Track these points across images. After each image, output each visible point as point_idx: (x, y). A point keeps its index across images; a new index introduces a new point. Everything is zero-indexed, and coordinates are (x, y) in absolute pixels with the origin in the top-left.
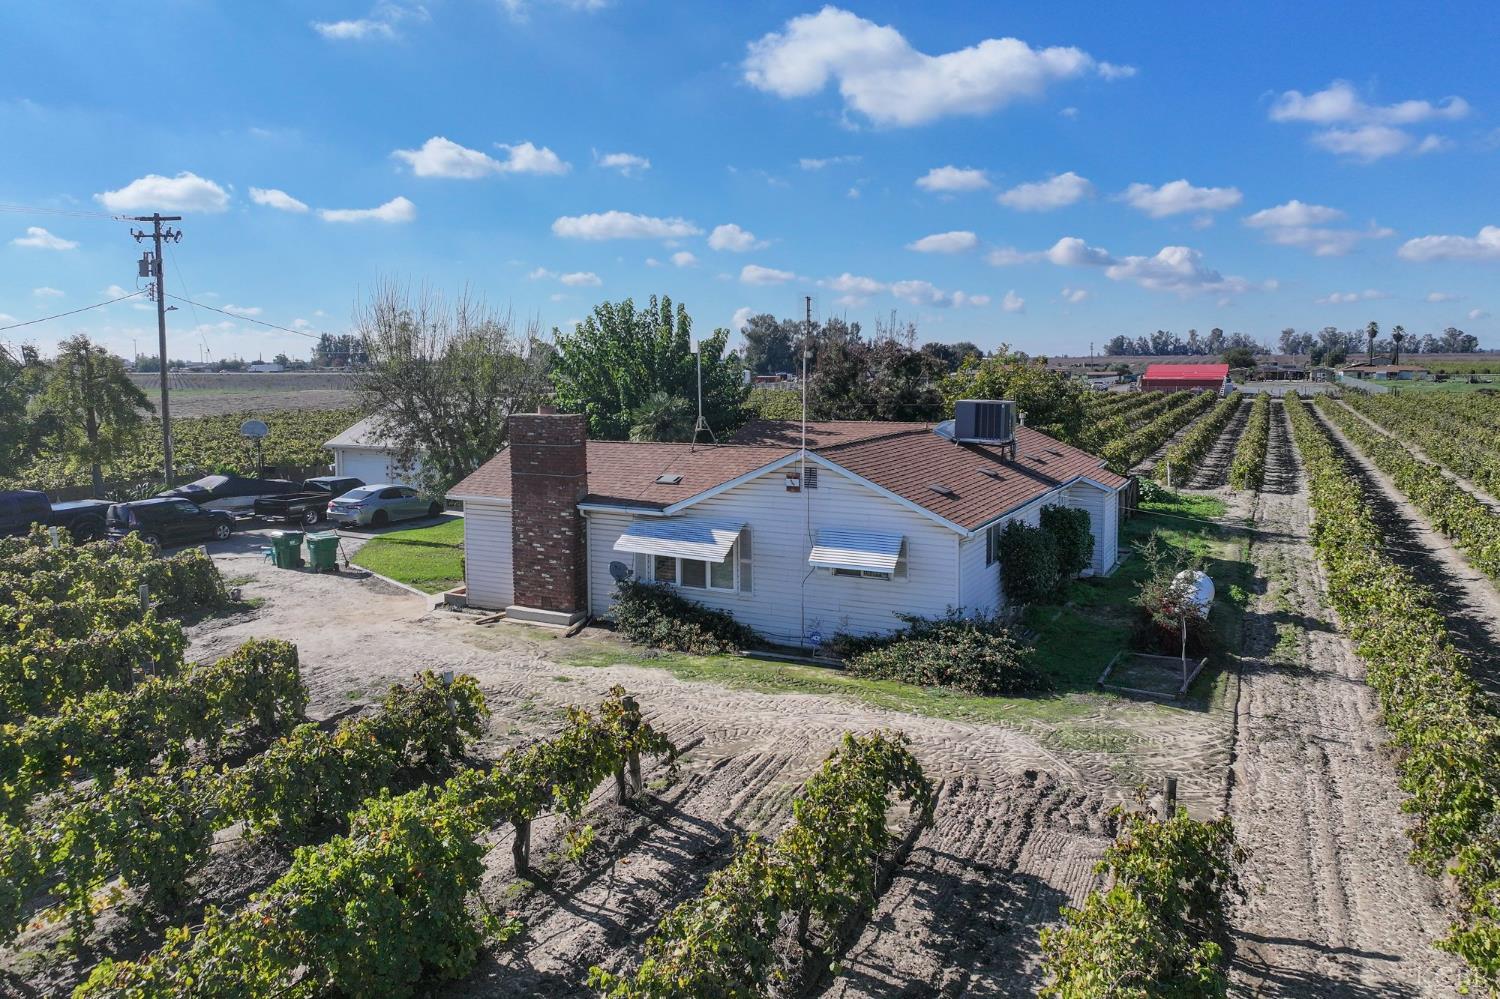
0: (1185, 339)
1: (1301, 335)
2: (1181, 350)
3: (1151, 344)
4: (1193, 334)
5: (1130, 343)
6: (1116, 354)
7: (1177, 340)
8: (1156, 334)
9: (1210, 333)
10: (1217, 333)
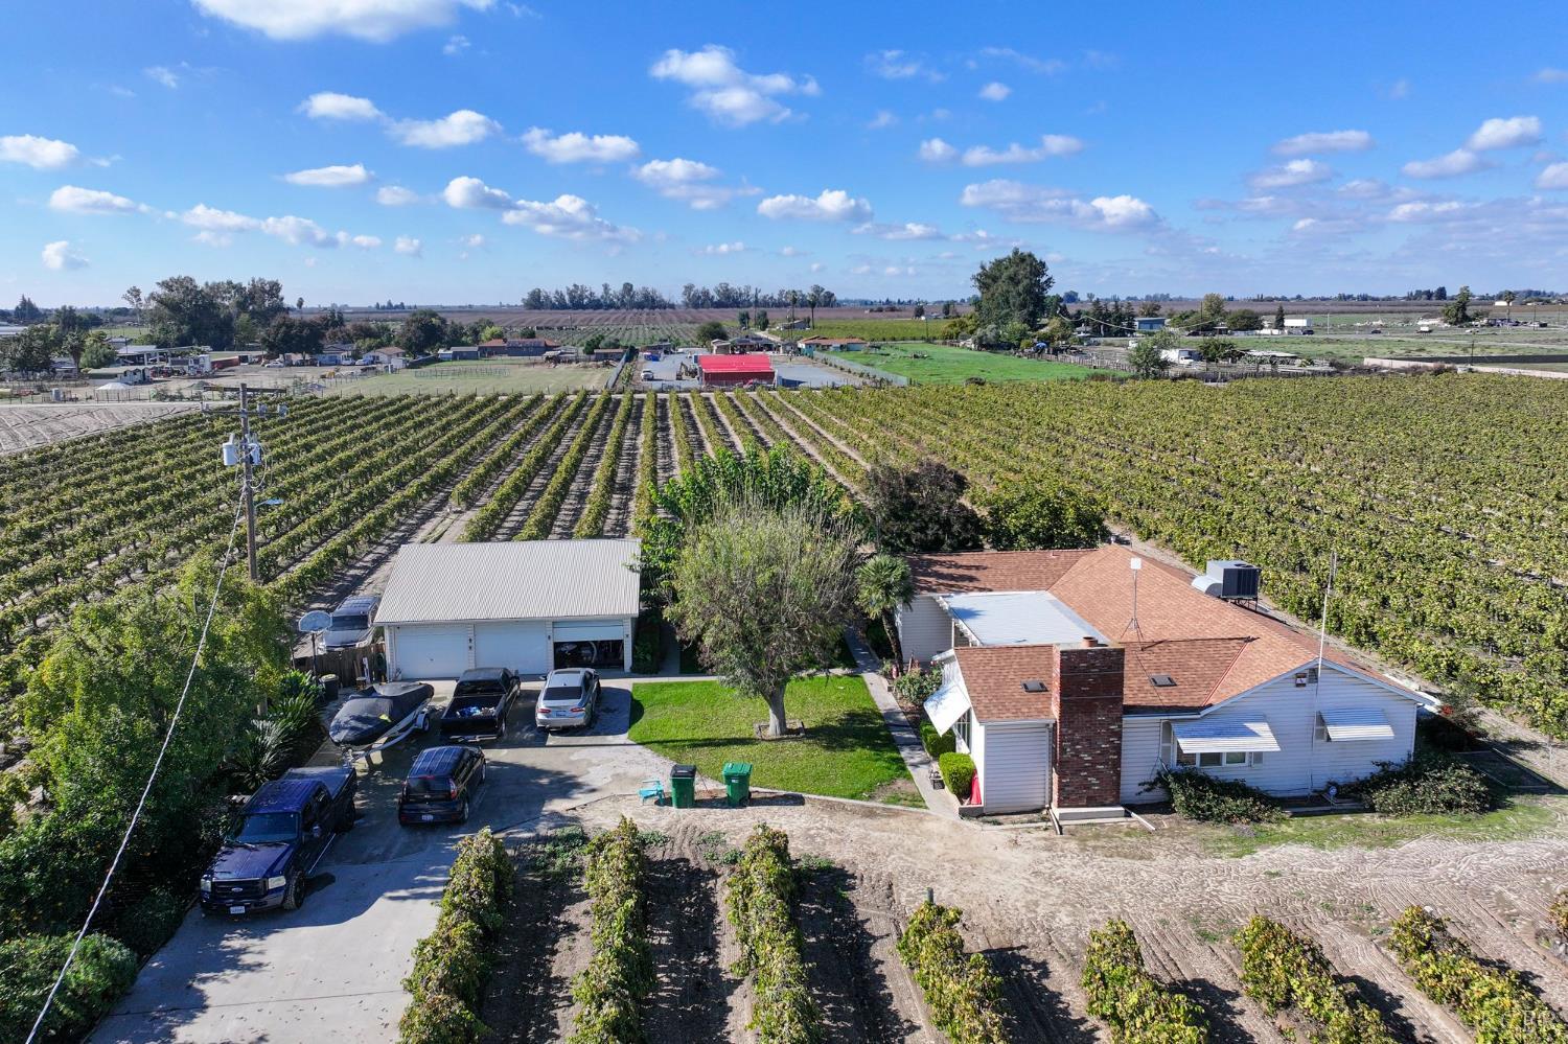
0: (599, 293)
1: (700, 289)
2: (596, 305)
3: (567, 298)
4: (606, 287)
5: (547, 298)
6: (535, 308)
7: (591, 294)
8: (572, 288)
9: (621, 287)
10: (628, 288)
